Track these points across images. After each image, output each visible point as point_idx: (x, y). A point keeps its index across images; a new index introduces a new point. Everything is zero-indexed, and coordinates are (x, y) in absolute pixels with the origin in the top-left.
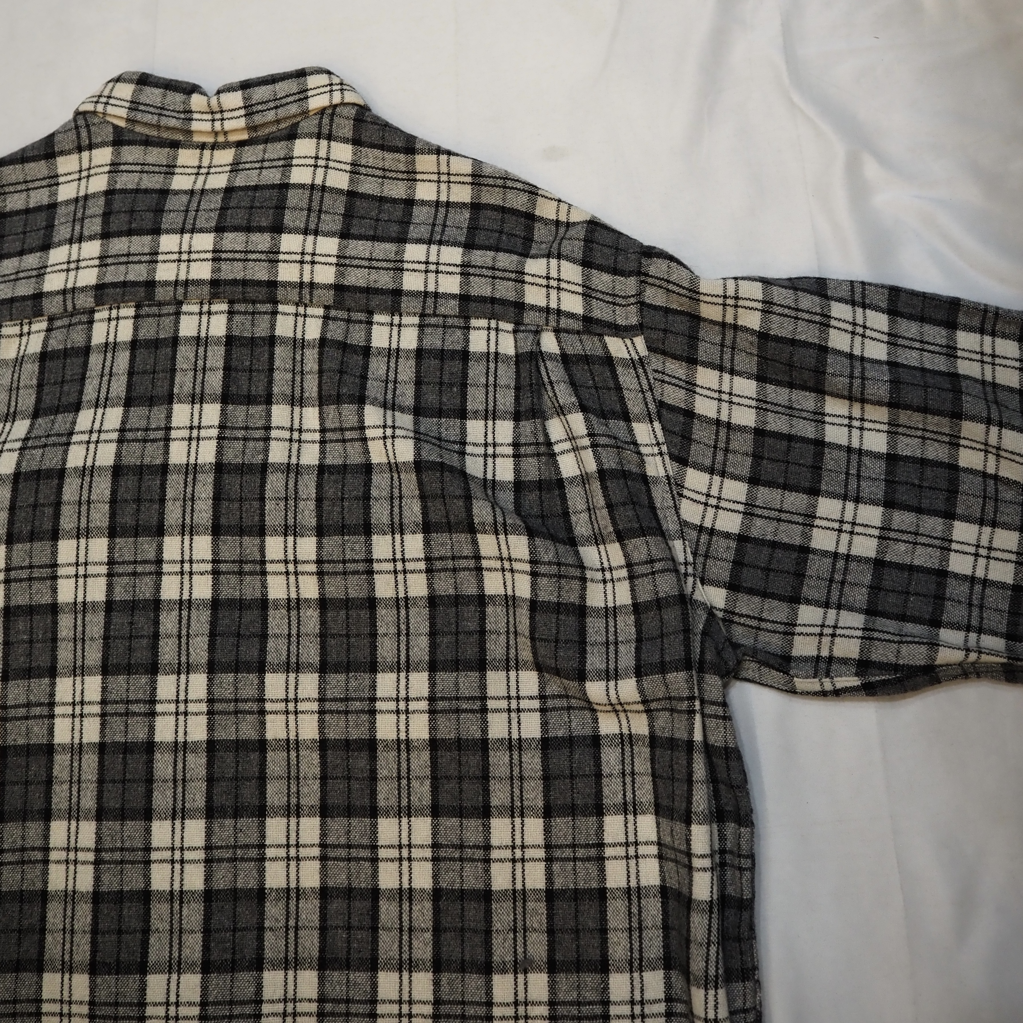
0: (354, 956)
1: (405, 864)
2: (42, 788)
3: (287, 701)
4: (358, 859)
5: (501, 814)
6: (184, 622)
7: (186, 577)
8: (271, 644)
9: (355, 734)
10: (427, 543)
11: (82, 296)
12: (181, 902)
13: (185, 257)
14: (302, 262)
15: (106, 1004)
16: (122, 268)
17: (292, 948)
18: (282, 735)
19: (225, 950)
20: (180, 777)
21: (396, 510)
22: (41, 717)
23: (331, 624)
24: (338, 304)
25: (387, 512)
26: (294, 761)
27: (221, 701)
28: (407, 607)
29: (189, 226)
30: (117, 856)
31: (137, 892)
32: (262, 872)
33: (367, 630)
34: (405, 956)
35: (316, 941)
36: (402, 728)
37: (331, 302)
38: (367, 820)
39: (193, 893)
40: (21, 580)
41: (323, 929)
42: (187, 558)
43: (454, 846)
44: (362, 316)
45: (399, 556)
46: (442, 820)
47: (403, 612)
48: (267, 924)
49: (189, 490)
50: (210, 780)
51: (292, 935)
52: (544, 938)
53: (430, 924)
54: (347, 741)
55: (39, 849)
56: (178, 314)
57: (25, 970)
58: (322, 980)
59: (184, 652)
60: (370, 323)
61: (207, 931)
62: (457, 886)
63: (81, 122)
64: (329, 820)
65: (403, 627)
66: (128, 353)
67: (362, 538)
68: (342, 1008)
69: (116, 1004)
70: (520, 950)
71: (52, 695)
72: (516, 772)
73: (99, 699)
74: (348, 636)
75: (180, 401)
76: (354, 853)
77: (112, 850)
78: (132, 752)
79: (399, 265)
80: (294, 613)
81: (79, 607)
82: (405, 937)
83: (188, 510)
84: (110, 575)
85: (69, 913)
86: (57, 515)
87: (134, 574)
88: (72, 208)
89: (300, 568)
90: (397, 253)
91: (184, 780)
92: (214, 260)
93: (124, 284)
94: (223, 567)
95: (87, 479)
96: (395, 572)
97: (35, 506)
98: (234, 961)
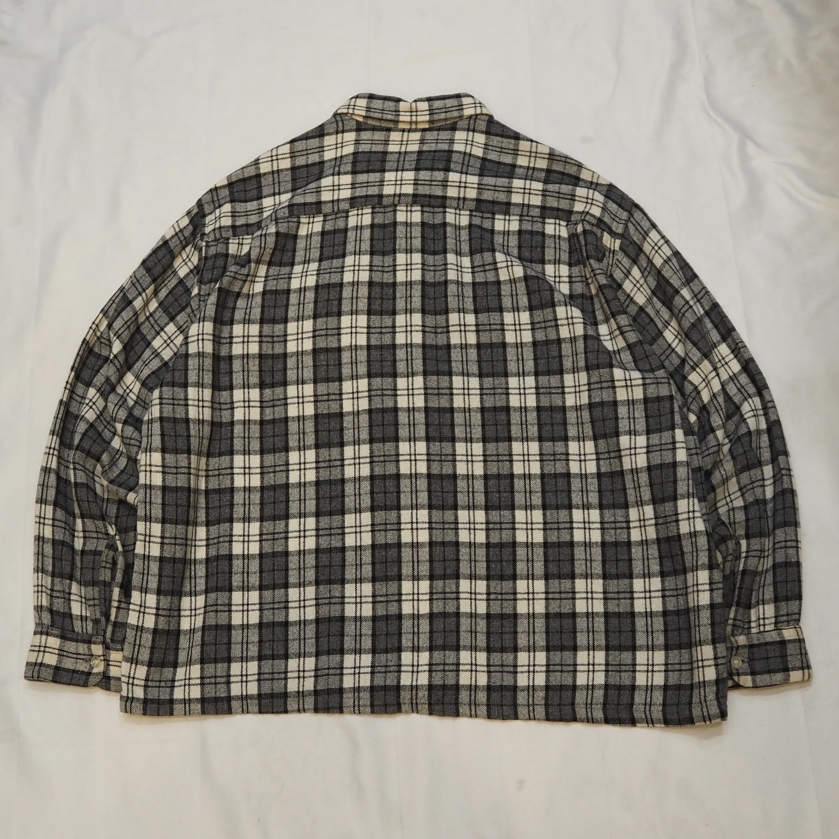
0: (503, 504)
1: (526, 463)
2: (338, 433)
3: (464, 389)
4: (502, 461)
5: (573, 440)
6: (409, 353)
7: (409, 333)
8: (453, 364)
9: (499, 404)
10: (531, 316)
11: (343, 203)
12: (416, 478)
13: (399, 182)
14: (460, 187)
15: (380, 524)
16: (365, 189)
17: (471, 501)
18: (462, 406)
19: (439, 500)
20: (412, 423)
21: (515, 301)
22: (336, 400)
23: (483, 355)
24: (477, 209)
25: (510, 302)
26: (468, 418)
27: (431, 388)
28: (522, 347)
29: (400, 168)
30: (382, 459)
31: (393, 475)
32: (455, 467)
33: (502, 358)
34: (528, 504)
35: (483, 498)
36: (523, 401)
37: (474, 208)
38: (507, 443)
39: (422, 474)
40: (322, 336)
41: (486, 493)
42: (409, 324)
43: (550, 455)
44: (489, 215)
45: (517, 322)
46: (544, 443)
47: (520, 350)
48: (458, 490)
49: (409, 292)
50: (427, 425)
51: (471, 495)
52: (597, 495)
53: (540, 489)
54: (495, 407)
55: (339, 460)
56: (395, 211)
57: (335, 515)
58: (487, 514)
59: (410, 367)
60: (494, 219)
61: (429, 491)
62: (553, 472)
63: (338, 118)
64: (487, 444)
65: (520, 357)
66: (369, 230)
67: (499, 314)
68: (498, 526)
69: (386, 524)
70: (585, 500)
71: (341, 389)
72: (580, 421)
73: (367, 389)
74: (492, 361)
75: (400, 252)
76: (501, 458)
77: (379, 456)
78: (387, 412)
79: (510, 189)
80: (464, 350)
81: (353, 347)
82: (528, 495)
83: (409, 301)
84: (368, 333)
85: (357, 486)
86: (340, 305)
87: (381, 333)
88: (334, 162)
89: (467, 328)
90: (509, 183)
91: (414, 424)
92: (414, 184)
93: (366, 196)
94: (427, 329)
95: (356, 287)
96: (516, 330)
97: (328, 300)
98: (443, 506)
